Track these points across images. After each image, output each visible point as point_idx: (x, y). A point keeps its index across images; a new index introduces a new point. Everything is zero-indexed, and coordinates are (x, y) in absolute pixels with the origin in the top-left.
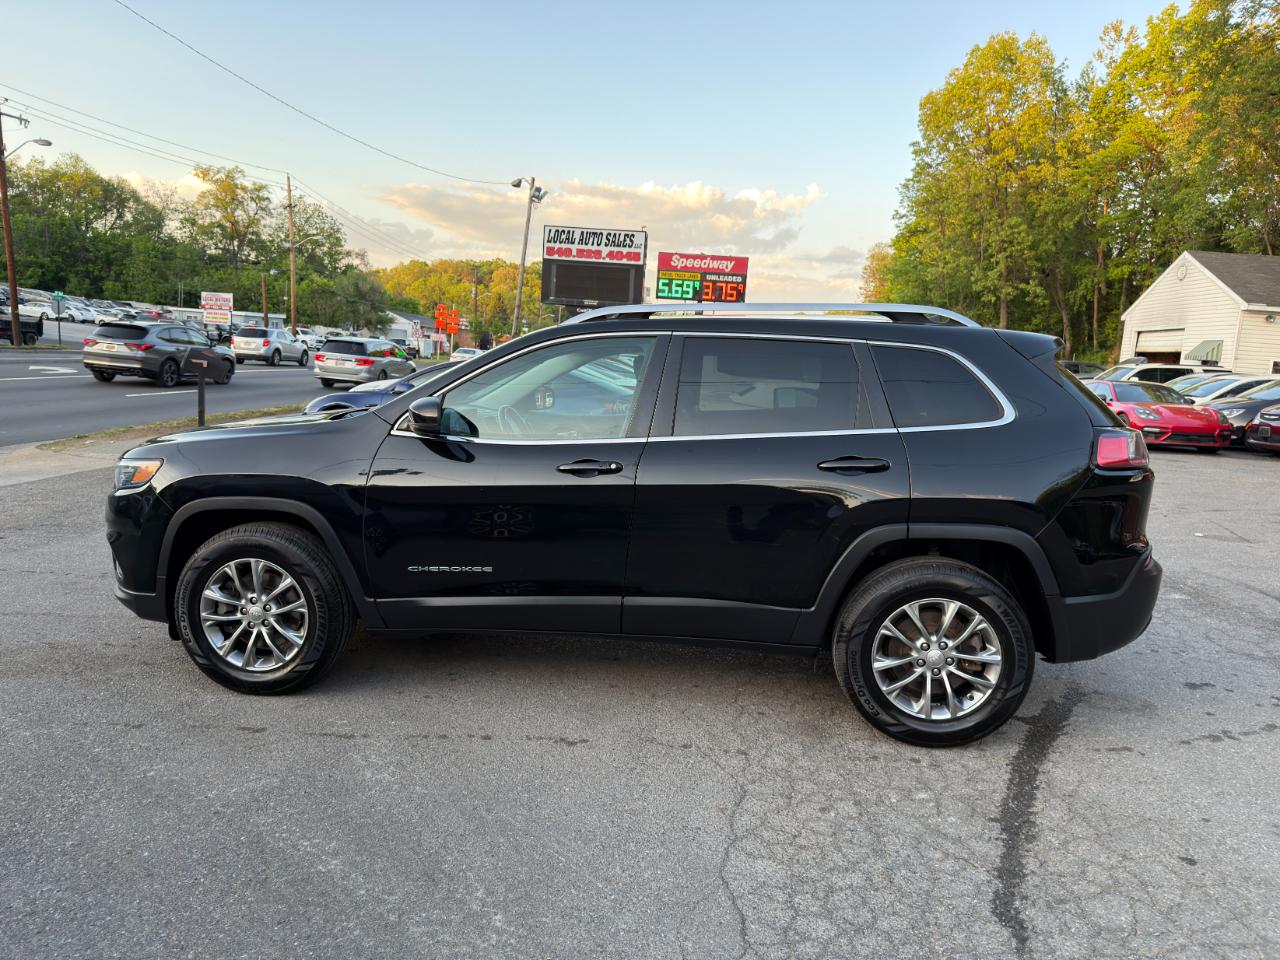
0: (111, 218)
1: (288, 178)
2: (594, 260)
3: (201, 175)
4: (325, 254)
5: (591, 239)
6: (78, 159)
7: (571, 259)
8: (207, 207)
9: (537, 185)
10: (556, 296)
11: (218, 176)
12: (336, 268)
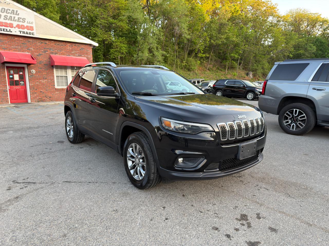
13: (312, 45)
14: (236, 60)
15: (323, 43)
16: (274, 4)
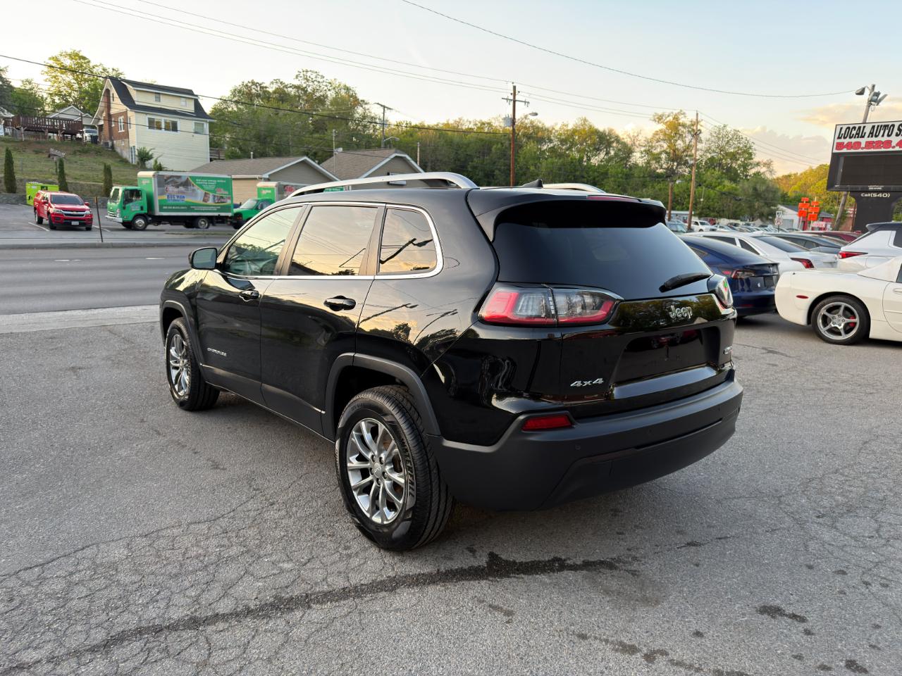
0: (602, 155)
1: (697, 114)
2: (883, 150)
3: (657, 120)
4: (739, 166)
5: (882, 132)
6: (585, 120)
7: (860, 150)
8: (658, 141)
9: (876, 90)
10: (842, 183)
11: (668, 119)
12: (746, 176)
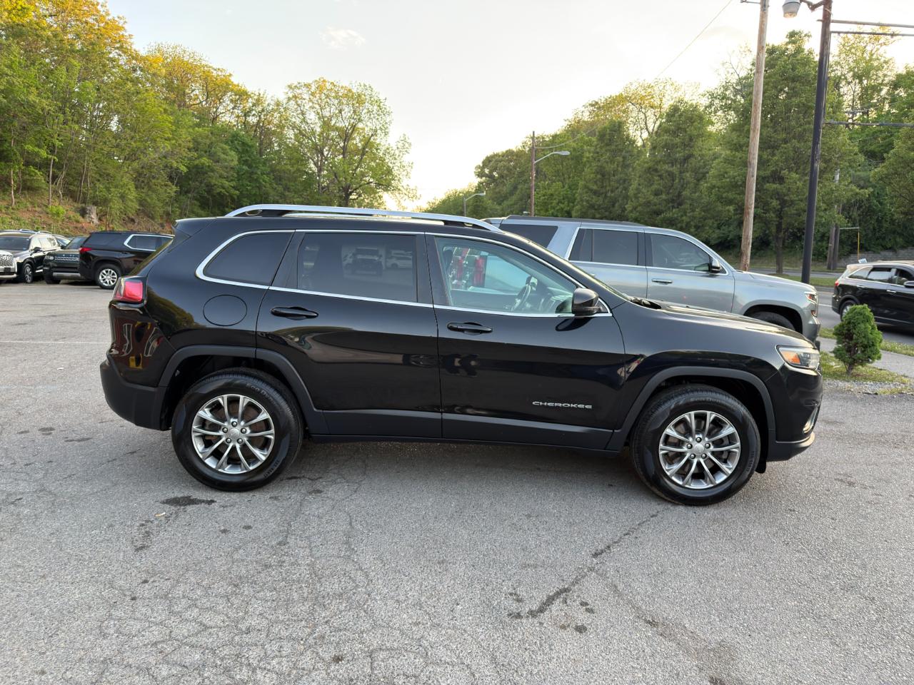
13: (227, 147)
14: (44, 165)
15: (248, 146)
16: (116, 16)
